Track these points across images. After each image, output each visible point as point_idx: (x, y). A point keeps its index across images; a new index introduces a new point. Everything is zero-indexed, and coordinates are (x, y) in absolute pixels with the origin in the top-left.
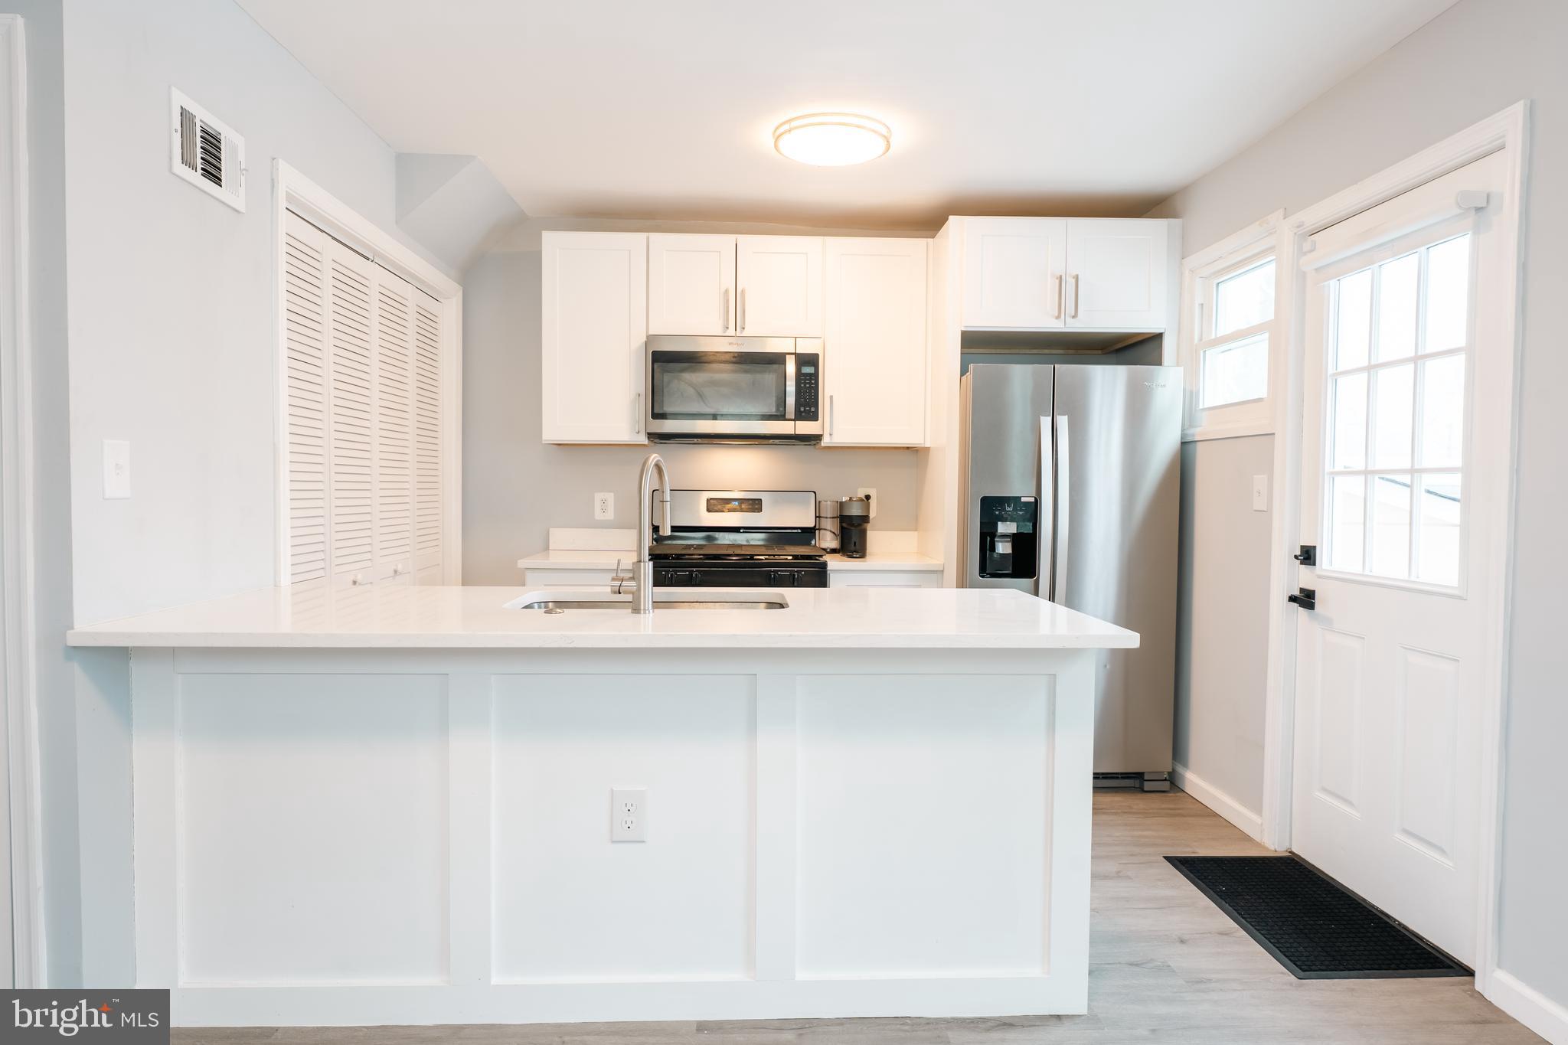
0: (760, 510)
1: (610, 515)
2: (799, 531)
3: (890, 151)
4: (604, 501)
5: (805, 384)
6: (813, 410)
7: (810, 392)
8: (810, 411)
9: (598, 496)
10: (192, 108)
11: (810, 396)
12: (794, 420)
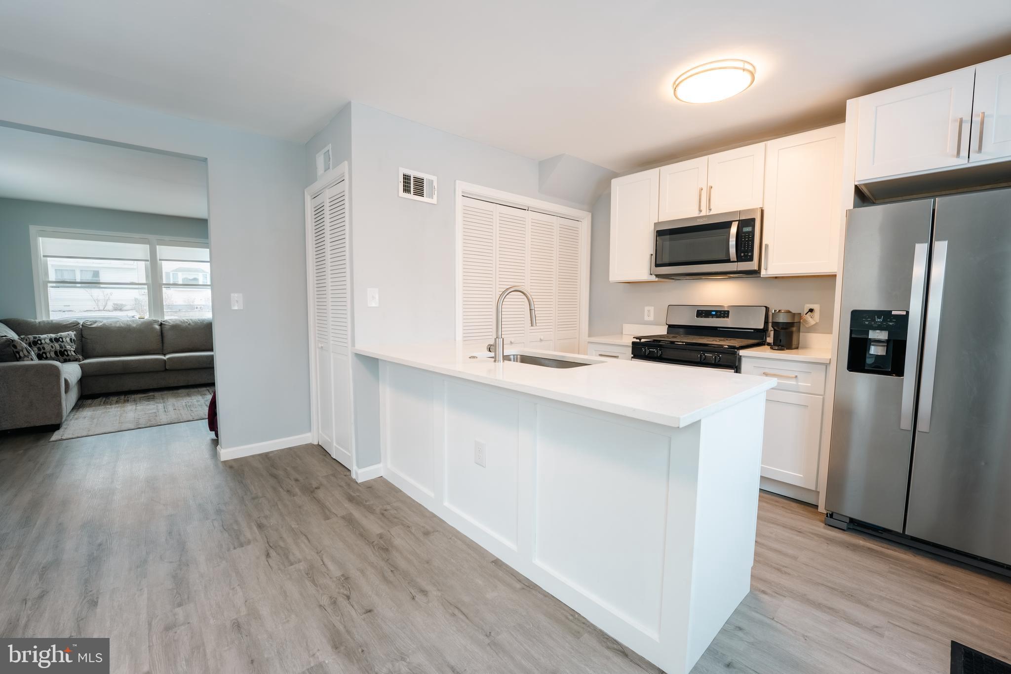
0: (728, 317)
1: (651, 318)
2: (753, 331)
3: (754, 82)
4: (649, 311)
5: (745, 238)
6: (750, 254)
7: (748, 244)
8: (748, 255)
9: (646, 308)
10: (408, 172)
11: (748, 245)
12: (737, 262)
